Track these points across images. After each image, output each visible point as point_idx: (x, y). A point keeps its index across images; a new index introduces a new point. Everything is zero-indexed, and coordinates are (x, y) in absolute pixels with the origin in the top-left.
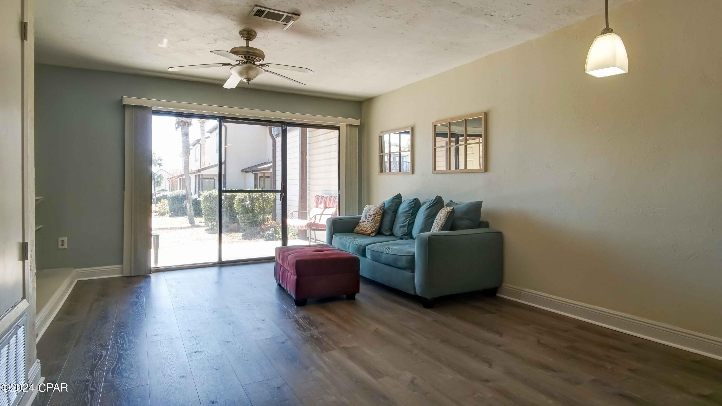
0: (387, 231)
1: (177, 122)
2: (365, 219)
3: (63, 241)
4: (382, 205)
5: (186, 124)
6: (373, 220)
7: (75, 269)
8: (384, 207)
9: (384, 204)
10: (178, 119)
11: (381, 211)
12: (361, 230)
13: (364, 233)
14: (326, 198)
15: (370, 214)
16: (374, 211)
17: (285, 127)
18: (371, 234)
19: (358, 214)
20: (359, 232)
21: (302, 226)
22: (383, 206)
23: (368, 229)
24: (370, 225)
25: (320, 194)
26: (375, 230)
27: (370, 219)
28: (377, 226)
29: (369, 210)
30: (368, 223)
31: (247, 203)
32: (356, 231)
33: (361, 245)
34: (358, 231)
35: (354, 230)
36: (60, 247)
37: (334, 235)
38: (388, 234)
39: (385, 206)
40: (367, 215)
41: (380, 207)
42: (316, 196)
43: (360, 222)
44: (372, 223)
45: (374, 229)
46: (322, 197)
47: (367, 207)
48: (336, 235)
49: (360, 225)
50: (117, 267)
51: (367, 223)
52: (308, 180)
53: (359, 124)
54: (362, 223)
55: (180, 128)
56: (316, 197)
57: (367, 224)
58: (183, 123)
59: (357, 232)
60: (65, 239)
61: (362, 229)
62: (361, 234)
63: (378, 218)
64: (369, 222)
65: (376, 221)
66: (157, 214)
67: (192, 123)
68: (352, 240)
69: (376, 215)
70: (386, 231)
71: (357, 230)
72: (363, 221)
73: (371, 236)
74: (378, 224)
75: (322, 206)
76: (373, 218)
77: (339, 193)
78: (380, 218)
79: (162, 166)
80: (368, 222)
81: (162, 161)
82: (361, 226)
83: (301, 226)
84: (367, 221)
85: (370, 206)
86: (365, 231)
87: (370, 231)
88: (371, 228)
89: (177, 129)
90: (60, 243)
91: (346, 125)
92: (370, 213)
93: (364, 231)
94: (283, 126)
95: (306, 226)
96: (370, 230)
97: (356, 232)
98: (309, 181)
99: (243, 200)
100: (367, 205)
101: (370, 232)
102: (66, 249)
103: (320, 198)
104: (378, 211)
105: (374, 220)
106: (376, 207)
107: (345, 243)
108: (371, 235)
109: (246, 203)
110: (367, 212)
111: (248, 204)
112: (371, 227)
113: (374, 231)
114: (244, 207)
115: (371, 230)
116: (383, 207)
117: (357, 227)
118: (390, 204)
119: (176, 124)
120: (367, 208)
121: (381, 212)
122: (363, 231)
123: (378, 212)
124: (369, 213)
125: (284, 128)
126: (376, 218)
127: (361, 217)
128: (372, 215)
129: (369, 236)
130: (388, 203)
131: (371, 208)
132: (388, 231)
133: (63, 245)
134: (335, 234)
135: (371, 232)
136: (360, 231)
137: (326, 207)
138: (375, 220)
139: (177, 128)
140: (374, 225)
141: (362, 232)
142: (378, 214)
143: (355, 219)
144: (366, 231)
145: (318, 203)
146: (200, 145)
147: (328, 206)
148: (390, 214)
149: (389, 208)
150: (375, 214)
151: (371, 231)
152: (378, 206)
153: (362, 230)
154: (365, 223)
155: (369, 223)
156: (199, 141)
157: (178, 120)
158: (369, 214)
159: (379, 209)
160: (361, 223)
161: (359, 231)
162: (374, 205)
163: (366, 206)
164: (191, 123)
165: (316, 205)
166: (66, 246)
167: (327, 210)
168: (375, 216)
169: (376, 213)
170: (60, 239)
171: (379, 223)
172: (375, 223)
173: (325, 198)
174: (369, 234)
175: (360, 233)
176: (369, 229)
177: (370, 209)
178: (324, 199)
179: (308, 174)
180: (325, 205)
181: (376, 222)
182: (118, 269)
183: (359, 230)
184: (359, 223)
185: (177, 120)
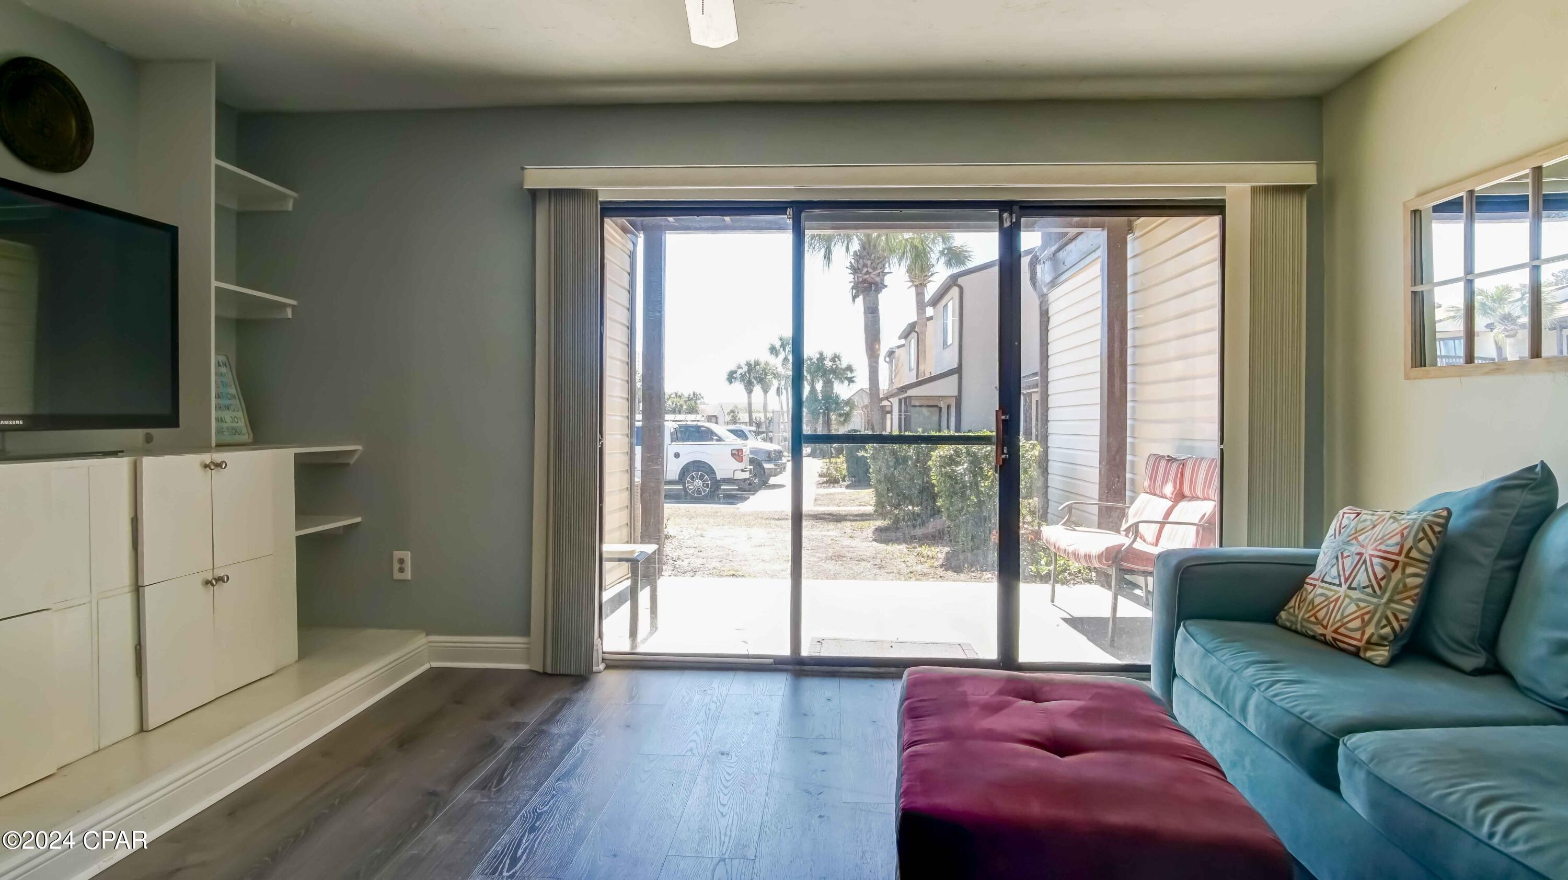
0: (1464, 648)
1: (855, 283)
2: (1334, 572)
3: (401, 561)
4: (1429, 518)
5: (873, 286)
6: (1378, 586)
7: (427, 635)
8: (1445, 526)
9: (1445, 513)
10: (856, 277)
11: (1424, 545)
12: (1313, 619)
13: (1329, 638)
14: (1183, 464)
15: (1361, 554)
16: (1383, 540)
17: (1011, 221)
18: (1366, 650)
19: (1304, 544)
20: (1302, 626)
21: (1090, 556)
22: (1441, 521)
23: (1350, 625)
24: (1362, 605)
25: (1165, 450)
26: (1387, 634)
27: (1361, 578)
28: (1404, 617)
29: (1358, 532)
30: (1351, 593)
31: (961, 467)
32: (1288, 620)
33: (1311, 721)
34: (1296, 624)
35: (1277, 613)
36: (397, 575)
37: (1182, 629)
38: (1469, 663)
39: (1452, 523)
40: (1345, 554)
41: (1421, 525)
42: (1149, 456)
43: (1308, 580)
44: (1375, 600)
45: (1387, 630)
46: (1170, 460)
47: (1344, 518)
48: (1191, 629)
49: (1311, 596)
50: (516, 642)
51: (1347, 596)
52: (1129, 405)
53: (1313, 181)
54: (1319, 591)
55: (861, 297)
56: (1152, 460)
57: (1347, 600)
58: (866, 285)
59: (1294, 627)
60: (407, 555)
61: (1316, 618)
62: (1313, 638)
63: (1408, 580)
64: (1355, 589)
65: (1395, 591)
66: (825, 479)
67: (885, 283)
68: (1266, 677)
69: (1397, 562)
70: (1455, 646)
71: (1293, 619)
72: (1327, 579)
73: (1369, 661)
74: (1407, 608)
75: (1169, 489)
76: (1380, 576)
77: (1222, 450)
78: (1419, 581)
79: (853, 382)
80: (1350, 588)
81: (854, 371)
82: (1312, 601)
83: (1085, 556)
84: (1345, 587)
85: (1363, 517)
86: (1335, 631)
87: (1360, 632)
88: (1365, 624)
89: (856, 299)
90: (396, 566)
91: (1254, 190)
92: (1362, 546)
93: (1330, 629)
94: (1005, 215)
95: (1100, 557)
96: (1362, 629)
97: (1288, 624)
98: (1133, 408)
99: (951, 461)
100: (1345, 510)
101: (1360, 640)
102: (409, 580)
103: (1163, 463)
104: (1409, 543)
105: (1383, 583)
106: (1396, 525)
107: (1228, 683)
108: (1369, 654)
109: (957, 469)
110: (1348, 543)
111: (962, 471)
112: (1367, 617)
113: (1383, 638)
114: (951, 477)
115: (1370, 630)
116: (1437, 529)
117: (1292, 603)
118: (1477, 514)
119: (853, 288)
120: (1344, 523)
121: (1429, 551)
122: (1325, 627)
123: (1411, 548)
124: (1355, 549)
125: (1007, 224)
126: (1397, 575)
127: (1316, 557)
128: (1376, 561)
129: (1354, 661)
130: (1467, 509)
131: (1368, 523)
132: (1473, 651)
133: (401, 570)
134: (1188, 622)
135: (1369, 642)
136: (1312, 626)
137: (1180, 496)
138: (1392, 584)
139: (854, 298)
140: (1384, 612)
141: (1319, 630)
142: (1407, 556)
143: (1288, 567)
144: (1342, 630)
145: (1154, 482)
146: (916, 334)
147: (1186, 491)
148: (1478, 563)
149: (1473, 533)
150: (1394, 557)
151: (1366, 637)
152: (1406, 520)
153: (1319, 622)
154: (1336, 592)
155: (1355, 594)
156: (915, 327)
157: (856, 279)
158: (1358, 554)
159: (1413, 533)
160: (1315, 586)
161: (1305, 624)
162: (1388, 515)
163: (1341, 512)
164: (882, 284)
165: (1150, 486)
166: (408, 575)
167: (1183, 505)
168: (1393, 564)
169: (1399, 554)
170: (398, 554)
171: (1413, 601)
172: (1390, 600)
173: (1180, 464)
174: (1358, 649)
175: (1311, 633)
176: (1357, 624)
177: (1360, 527)
178: (1175, 465)
179: (1129, 386)
180: (1178, 488)
181: (1396, 598)
182: (522, 648)
183: (1303, 619)
184: (1306, 586)
185: (854, 279)
